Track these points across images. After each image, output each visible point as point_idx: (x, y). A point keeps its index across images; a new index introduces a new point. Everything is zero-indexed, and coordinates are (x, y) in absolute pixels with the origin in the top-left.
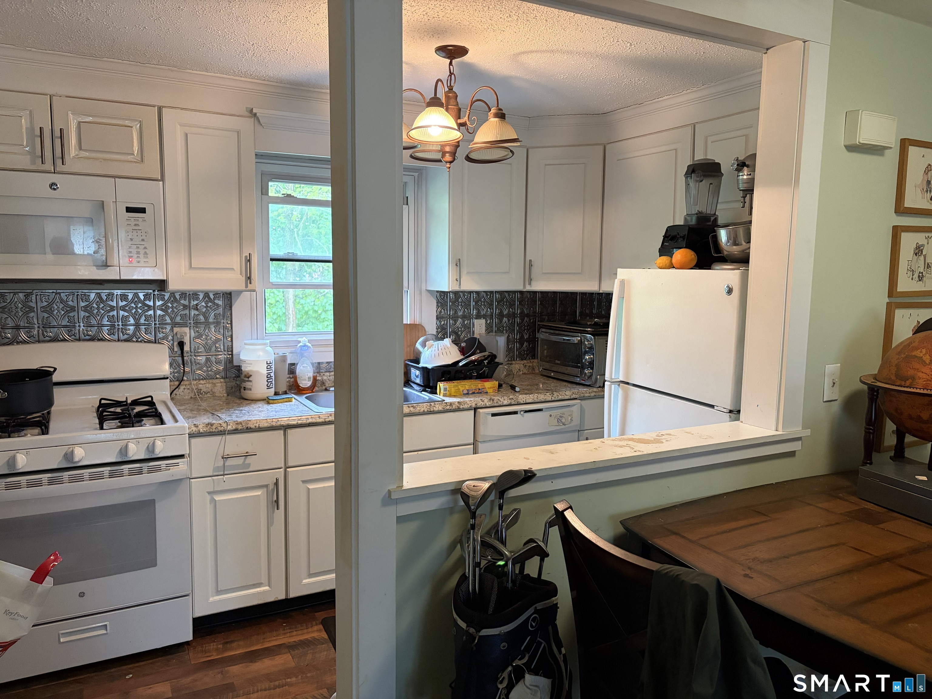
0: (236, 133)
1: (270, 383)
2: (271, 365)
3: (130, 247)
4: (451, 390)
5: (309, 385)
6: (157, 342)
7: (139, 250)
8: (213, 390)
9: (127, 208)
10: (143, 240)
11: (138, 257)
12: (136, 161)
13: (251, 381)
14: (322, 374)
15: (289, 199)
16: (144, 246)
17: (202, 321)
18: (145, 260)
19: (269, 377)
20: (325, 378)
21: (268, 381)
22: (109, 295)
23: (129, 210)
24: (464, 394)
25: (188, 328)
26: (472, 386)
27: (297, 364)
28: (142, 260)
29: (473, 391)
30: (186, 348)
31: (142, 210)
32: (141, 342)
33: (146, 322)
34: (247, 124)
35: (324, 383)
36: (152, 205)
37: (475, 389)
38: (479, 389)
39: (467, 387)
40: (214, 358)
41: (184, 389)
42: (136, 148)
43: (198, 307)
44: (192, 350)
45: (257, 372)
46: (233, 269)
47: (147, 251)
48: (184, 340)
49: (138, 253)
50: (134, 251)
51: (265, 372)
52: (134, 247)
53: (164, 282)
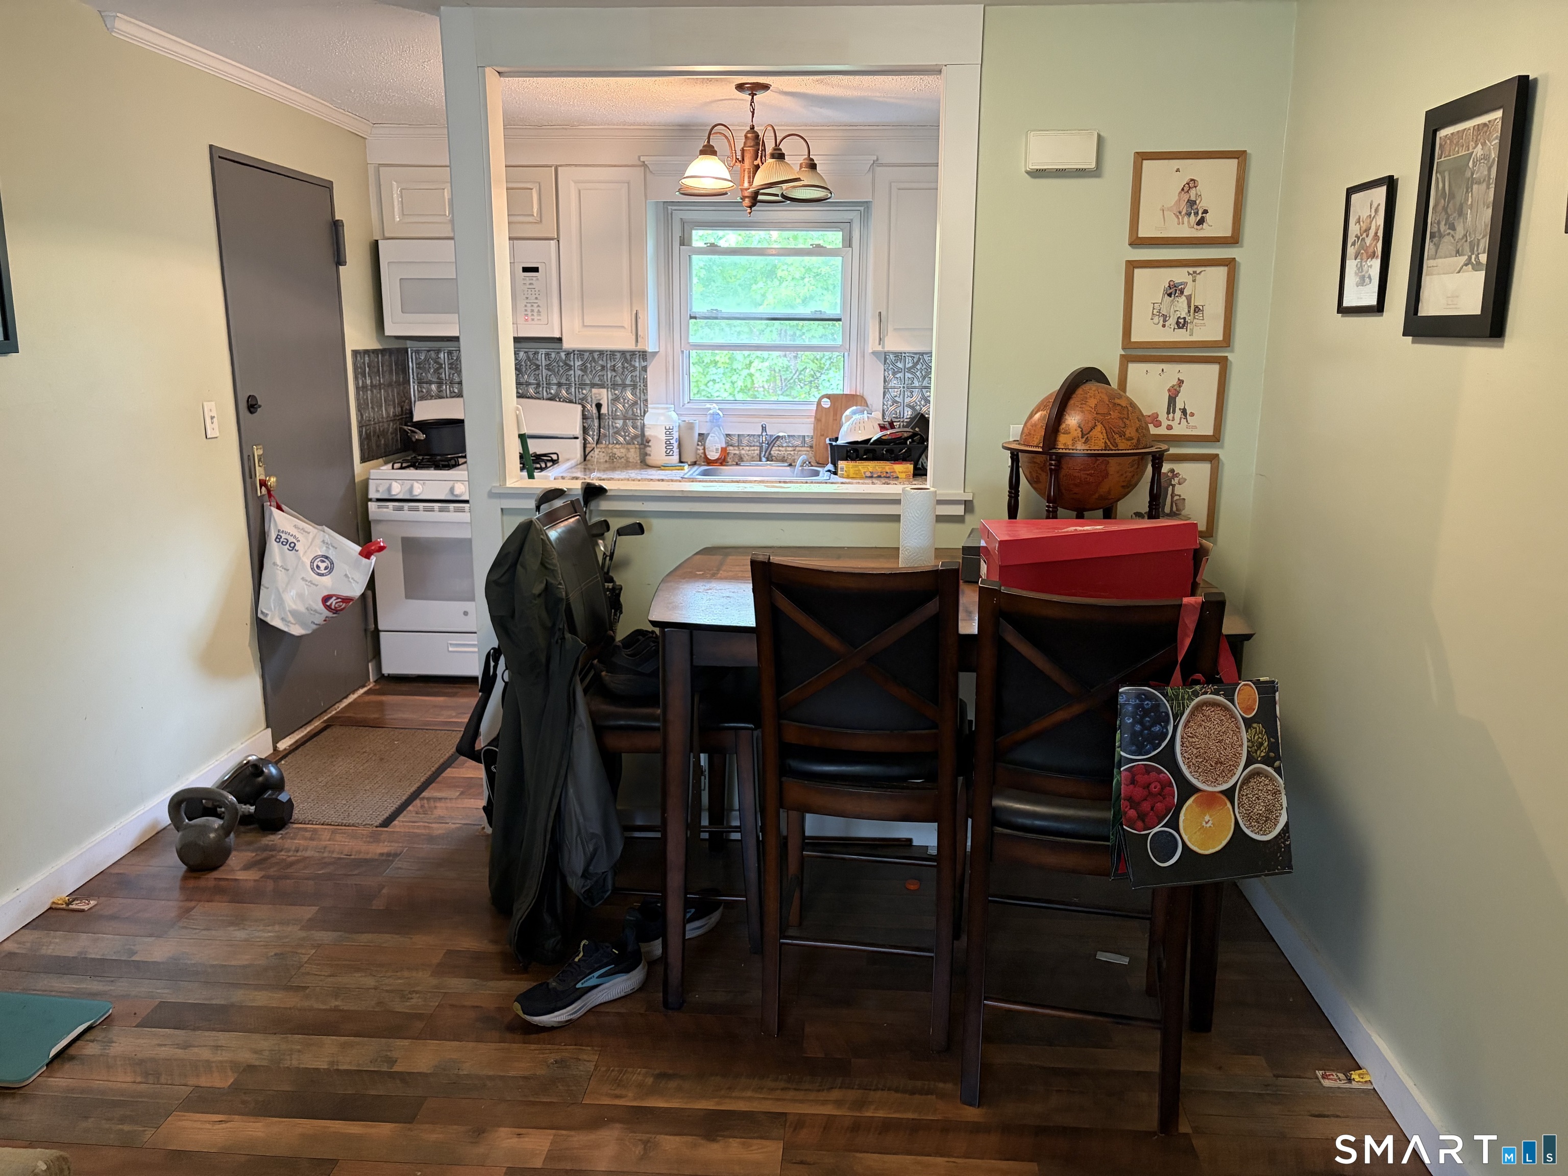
0: (627, 184)
1: (669, 450)
2: (670, 431)
3: (526, 306)
4: (849, 471)
5: (716, 458)
6: (577, 402)
7: (533, 308)
8: (627, 455)
9: (523, 268)
10: (536, 298)
11: (533, 315)
12: (535, 221)
13: (650, 446)
14: (741, 448)
15: (713, 249)
16: (537, 304)
17: (619, 383)
18: (539, 318)
19: (668, 444)
20: (743, 452)
21: (668, 447)
22: (535, 354)
23: (525, 270)
24: (866, 477)
25: (605, 390)
26: (877, 468)
27: (708, 434)
28: (536, 317)
29: (879, 474)
30: (604, 410)
31: (536, 270)
32: (563, 401)
33: (567, 382)
34: (637, 174)
35: (742, 458)
36: (544, 264)
37: (881, 472)
38: (887, 473)
39: (871, 469)
40: (630, 422)
41: (600, 452)
42: (535, 210)
43: (616, 368)
44: (610, 413)
45: (656, 437)
46: (623, 327)
47: (541, 310)
48: (601, 402)
49: (532, 311)
50: (529, 309)
51: (663, 437)
52: (529, 305)
53: (560, 340)
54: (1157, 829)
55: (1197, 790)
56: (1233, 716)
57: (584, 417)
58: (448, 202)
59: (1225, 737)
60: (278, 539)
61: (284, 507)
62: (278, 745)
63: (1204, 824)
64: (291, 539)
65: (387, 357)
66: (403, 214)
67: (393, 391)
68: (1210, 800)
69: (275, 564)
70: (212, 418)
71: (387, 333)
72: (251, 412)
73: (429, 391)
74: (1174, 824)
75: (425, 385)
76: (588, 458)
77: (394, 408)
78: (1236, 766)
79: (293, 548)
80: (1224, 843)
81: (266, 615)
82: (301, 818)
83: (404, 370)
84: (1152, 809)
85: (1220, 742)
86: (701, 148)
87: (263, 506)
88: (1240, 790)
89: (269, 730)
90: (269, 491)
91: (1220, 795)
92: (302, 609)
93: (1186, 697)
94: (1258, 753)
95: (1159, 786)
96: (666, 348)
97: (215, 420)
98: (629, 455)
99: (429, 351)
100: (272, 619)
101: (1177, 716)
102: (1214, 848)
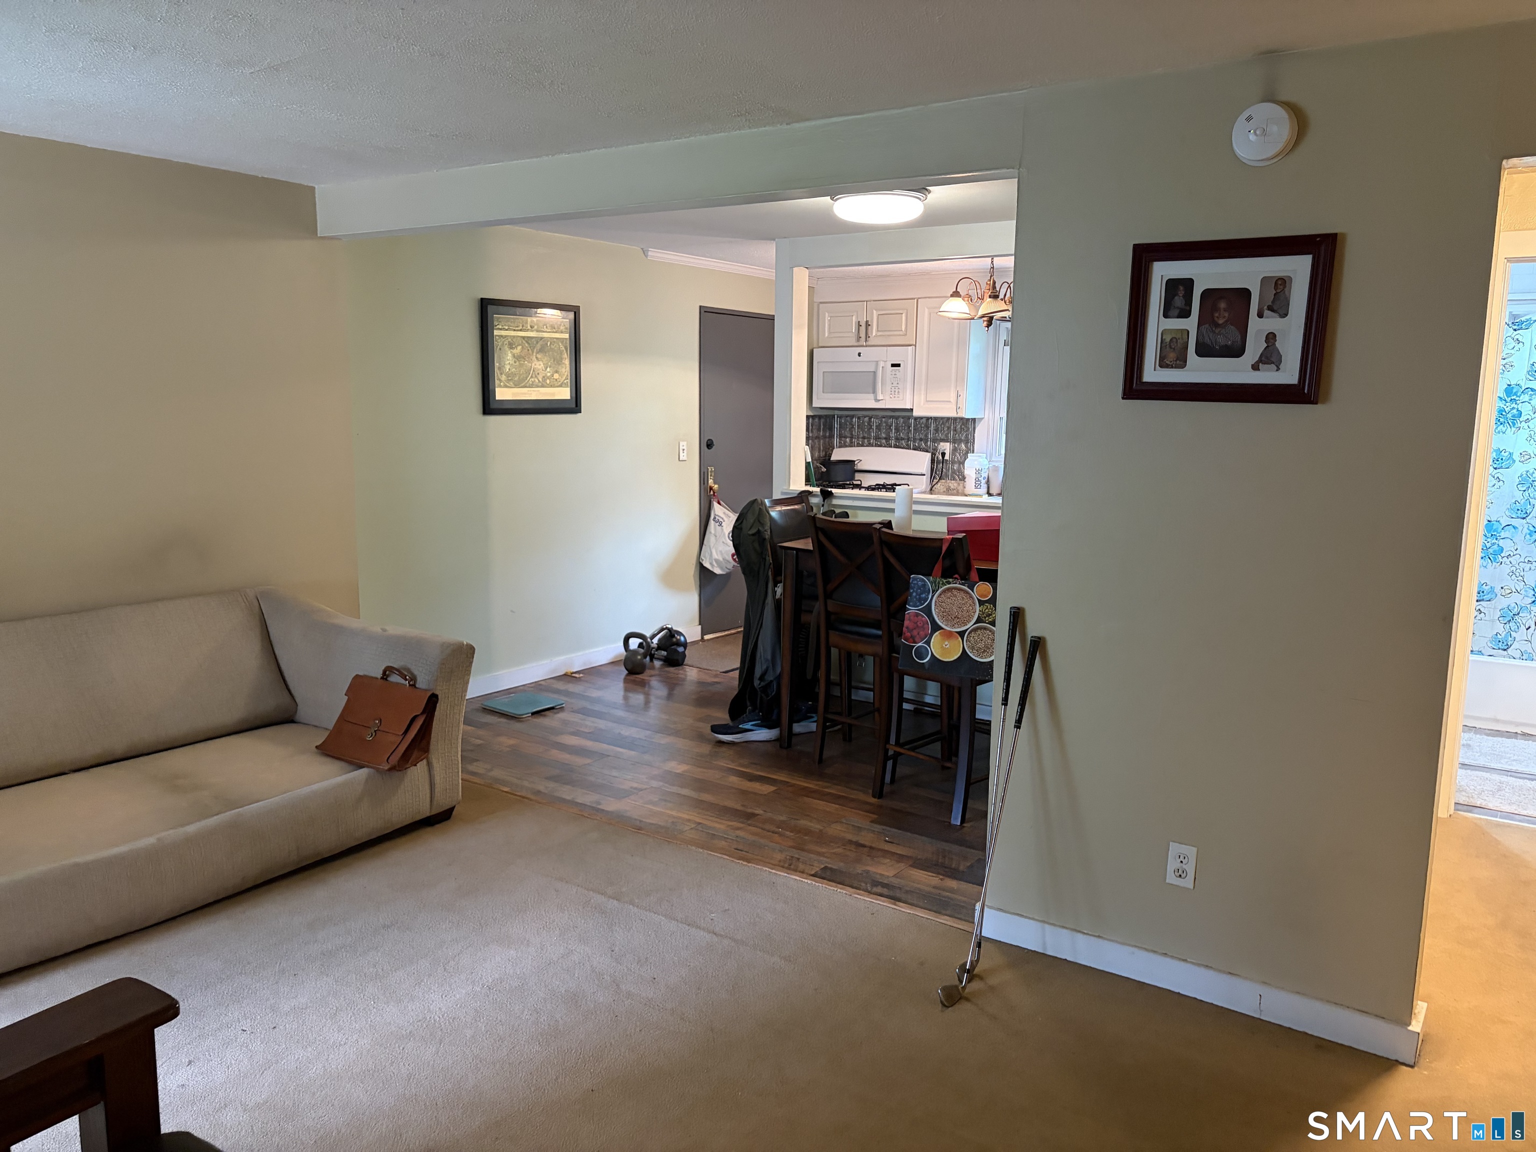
1: (977, 485)
2: (979, 471)
3: (891, 388)
6: (931, 451)
9: (891, 364)
10: (897, 384)
11: (895, 394)
12: (901, 335)
13: (966, 481)
16: (898, 387)
17: (957, 439)
18: (900, 396)
19: (977, 480)
21: (977, 482)
23: (893, 365)
25: (948, 443)
28: (898, 396)
30: (947, 457)
31: (899, 365)
32: (922, 451)
33: (926, 438)
36: (902, 362)
40: (962, 466)
41: (941, 485)
42: (903, 327)
43: (956, 430)
44: (950, 459)
45: (970, 475)
46: (950, 402)
47: (900, 390)
48: (945, 452)
49: (895, 391)
50: (893, 390)
51: (974, 476)
52: (893, 388)
53: (912, 410)
54: (920, 644)
55: (941, 628)
56: (971, 597)
57: (933, 461)
58: (855, 324)
59: (963, 606)
60: (715, 518)
61: (722, 502)
62: (705, 636)
63: (944, 645)
64: (721, 520)
65: (817, 420)
66: (830, 333)
67: (819, 442)
68: (949, 635)
69: (711, 533)
70: (684, 450)
71: (813, 406)
72: (709, 449)
73: (845, 442)
74: (928, 643)
75: (843, 439)
76: (933, 489)
77: (819, 452)
78: (969, 621)
79: (720, 525)
80: (956, 657)
81: (703, 560)
82: (689, 663)
83: (831, 429)
84: (918, 634)
85: (959, 607)
86: (951, 293)
87: (710, 501)
88: (969, 634)
89: (700, 626)
90: (714, 493)
91: (956, 634)
92: (721, 559)
93: (941, 583)
94: (987, 618)
95: (922, 624)
96: (989, 416)
97: (685, 451)
98: (959, 488)
99: (847, 417)
100: (705, 563)
101: (934, 591)
102: (949, 658)
